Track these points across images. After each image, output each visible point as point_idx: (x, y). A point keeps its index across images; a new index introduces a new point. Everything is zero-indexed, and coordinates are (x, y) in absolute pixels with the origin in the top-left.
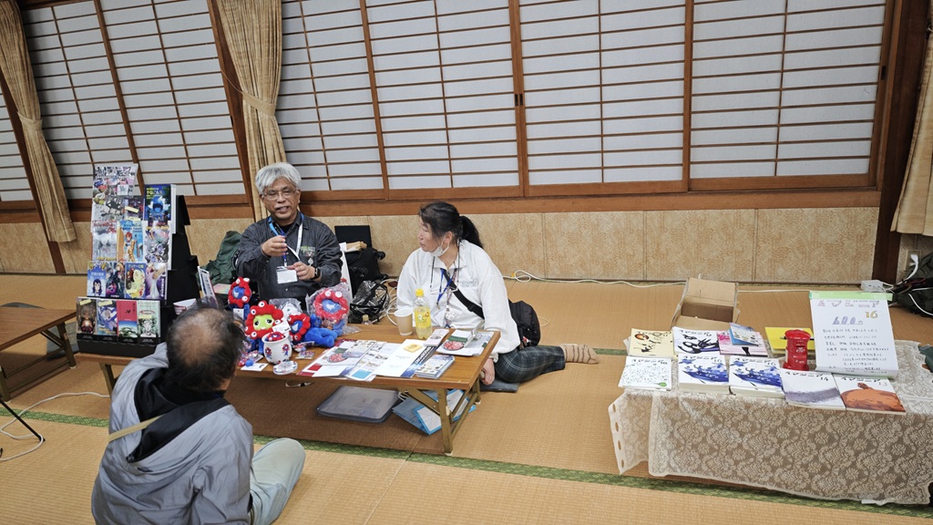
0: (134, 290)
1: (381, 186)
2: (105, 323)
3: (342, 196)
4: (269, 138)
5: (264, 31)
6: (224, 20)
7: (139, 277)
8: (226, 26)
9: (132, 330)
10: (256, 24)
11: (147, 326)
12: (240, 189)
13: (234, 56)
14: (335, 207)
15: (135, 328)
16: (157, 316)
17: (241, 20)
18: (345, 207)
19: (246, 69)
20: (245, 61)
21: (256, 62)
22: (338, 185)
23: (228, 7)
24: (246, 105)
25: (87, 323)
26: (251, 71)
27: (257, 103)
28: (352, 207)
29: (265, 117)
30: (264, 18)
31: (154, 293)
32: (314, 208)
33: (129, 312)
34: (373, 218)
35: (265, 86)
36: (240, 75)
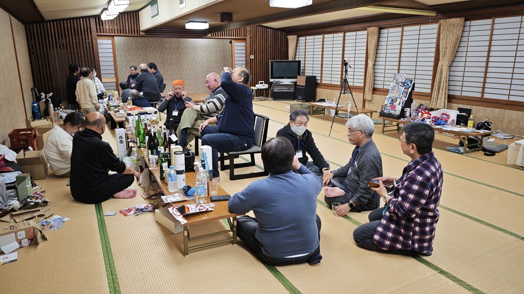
0: (396, 104)
1: (480, 96)
2: (387, 110)
3: (465, 98)
4: (444, 75)
5: (454, 40)
6: (441, 36)
7: (398, 100)
8: (441, 38)
9: (393, 112)
10: (451, 38)
11: (397, 112)
12: (429, 91)
13: (441, 48)
14: (461, 101)
15: (394, 112)
16: (400, 110)
17: (447, 37)
18: (464, 101)
19: (444, 52)
20: (444, 50)
21: (448, 50)
22: (464, 94)
23: (444, 32)
24: (440, 64)
25: (383, 109)
26: (445, 53)
27: (444, 63)
28: (467, 102)
29: (445, 68)
30: (455, 36)
31: (401, 104)
32: (453, 100)
33: (394, 108)
34: (474, 107)
35: (448, 58)
36: (441, 54)
